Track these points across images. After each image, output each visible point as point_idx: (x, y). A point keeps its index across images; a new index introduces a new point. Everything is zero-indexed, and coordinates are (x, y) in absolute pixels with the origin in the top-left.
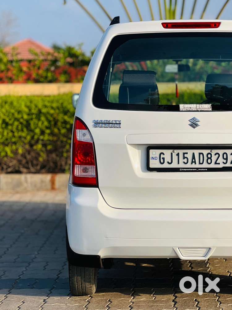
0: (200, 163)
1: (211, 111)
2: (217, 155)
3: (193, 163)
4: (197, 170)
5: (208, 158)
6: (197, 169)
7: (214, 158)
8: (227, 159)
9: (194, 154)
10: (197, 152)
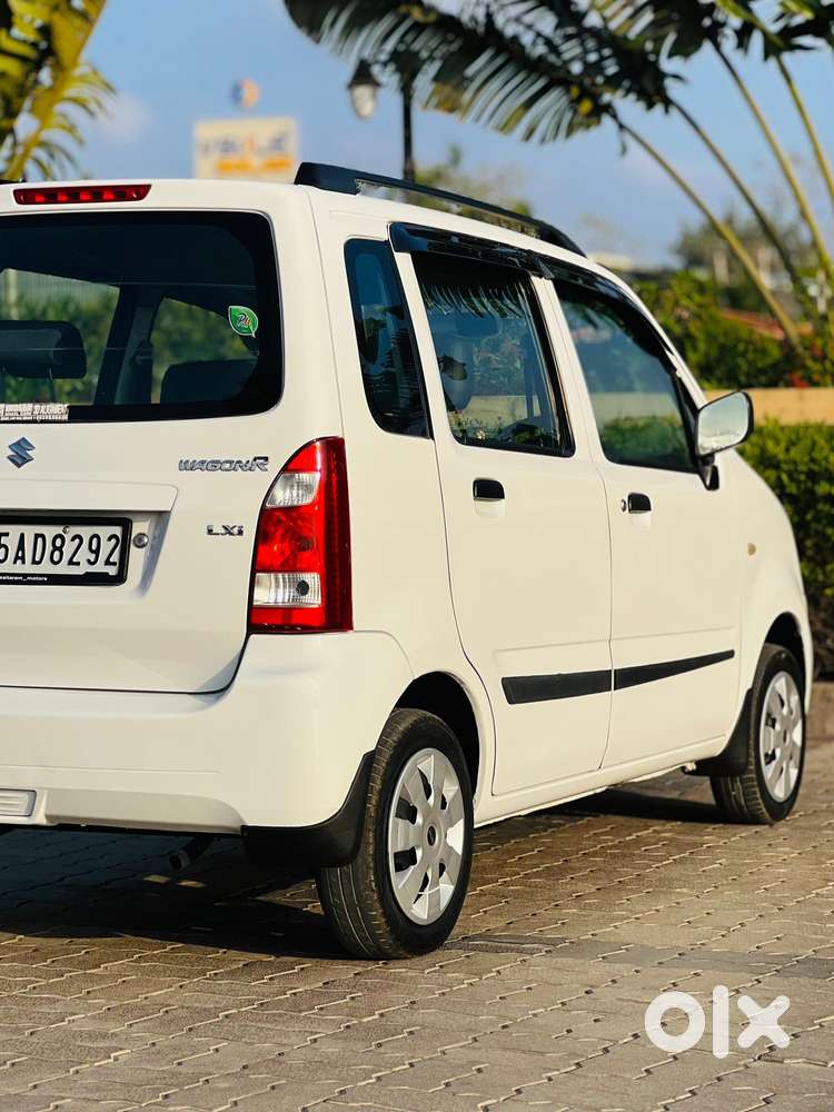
0: (34, 562)
1: (65, 422)
2: (77, 541)
3: (19, 562)
4: (25, 580)
5: (55, 548)
6: (25, 576)
7: (69, 548)
8: (97, 552)
9: (22, 536)
10: (30, 531)
